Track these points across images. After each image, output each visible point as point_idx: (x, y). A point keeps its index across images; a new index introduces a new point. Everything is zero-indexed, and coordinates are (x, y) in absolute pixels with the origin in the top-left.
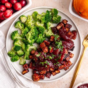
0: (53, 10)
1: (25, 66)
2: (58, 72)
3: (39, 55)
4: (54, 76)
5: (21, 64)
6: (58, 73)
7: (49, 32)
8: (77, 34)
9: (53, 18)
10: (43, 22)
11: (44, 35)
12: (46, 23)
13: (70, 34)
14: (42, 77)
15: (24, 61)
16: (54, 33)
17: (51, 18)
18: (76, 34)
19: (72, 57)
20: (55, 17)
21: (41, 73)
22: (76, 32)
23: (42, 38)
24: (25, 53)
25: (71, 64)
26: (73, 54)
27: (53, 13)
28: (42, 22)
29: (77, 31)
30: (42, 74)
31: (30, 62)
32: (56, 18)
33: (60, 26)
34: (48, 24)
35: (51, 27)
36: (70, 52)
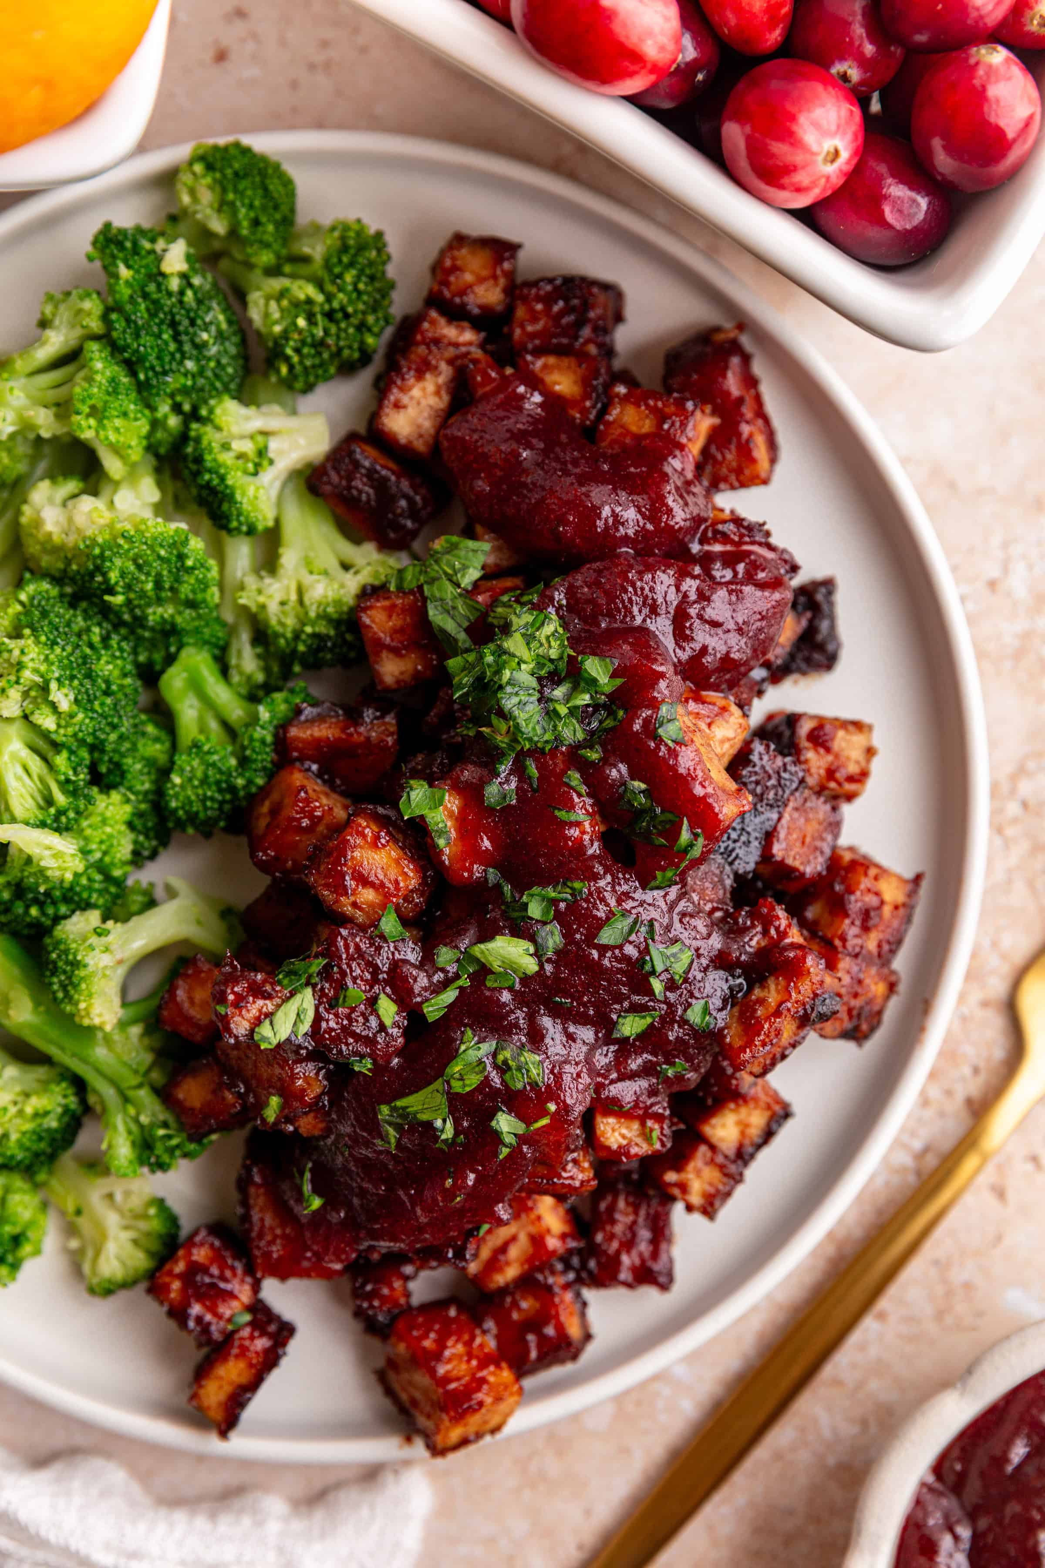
0: (186, 178)
1: (188, 1277)
2: (757, 1120)
3: (306, 1000)
4: (727, 1212)
5: (108, 1290)
6: (768, 1135)
7: (289, 558)
8: (758, 368)
9: (255, 314)
10: (117, 450)
11: (243, 641)
12: (184, 437)
13: (647, 426)
14: (535, 1324)
15: (136, 1202)
16: (386, 545)
17: (217, 315)
18: (751, 382)
19: (862, 776)
20: (274, 271)
21: (494, 1264)
22: (735, 347)
23: (236, 711)
24: (79, 1085)
25: (891, 893)
26: (858, 726)
27: (219, 226)
28: (113, 465)
29: (744, 322)
30: (511, 1273)
31: (243, 1184)
32: (305, 290)
33: (430, 383)
34: (209, 436)
35: (295, 475)
36: (793, 720)
